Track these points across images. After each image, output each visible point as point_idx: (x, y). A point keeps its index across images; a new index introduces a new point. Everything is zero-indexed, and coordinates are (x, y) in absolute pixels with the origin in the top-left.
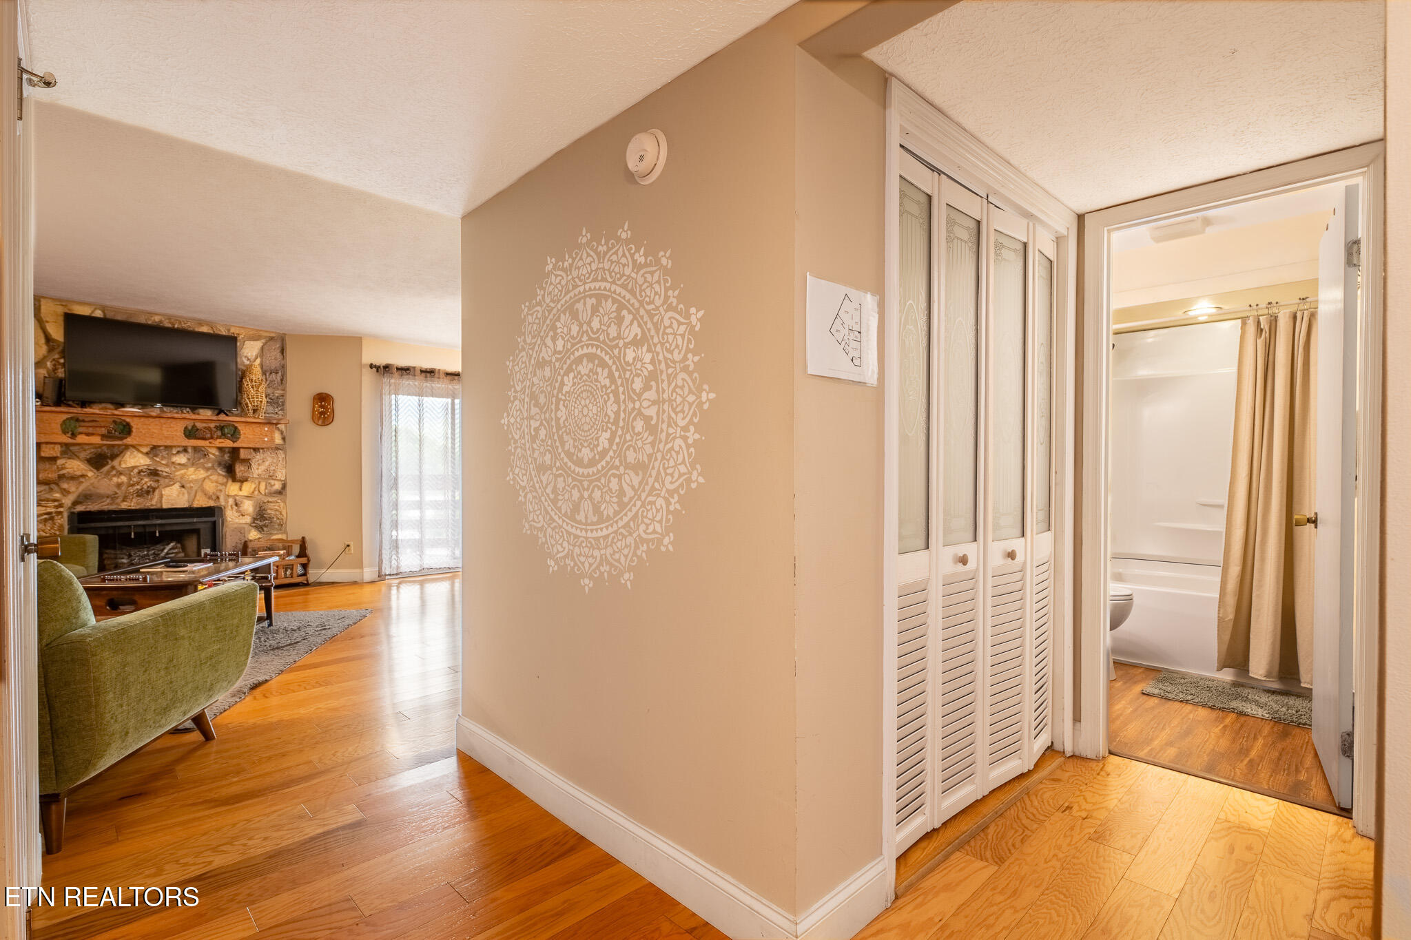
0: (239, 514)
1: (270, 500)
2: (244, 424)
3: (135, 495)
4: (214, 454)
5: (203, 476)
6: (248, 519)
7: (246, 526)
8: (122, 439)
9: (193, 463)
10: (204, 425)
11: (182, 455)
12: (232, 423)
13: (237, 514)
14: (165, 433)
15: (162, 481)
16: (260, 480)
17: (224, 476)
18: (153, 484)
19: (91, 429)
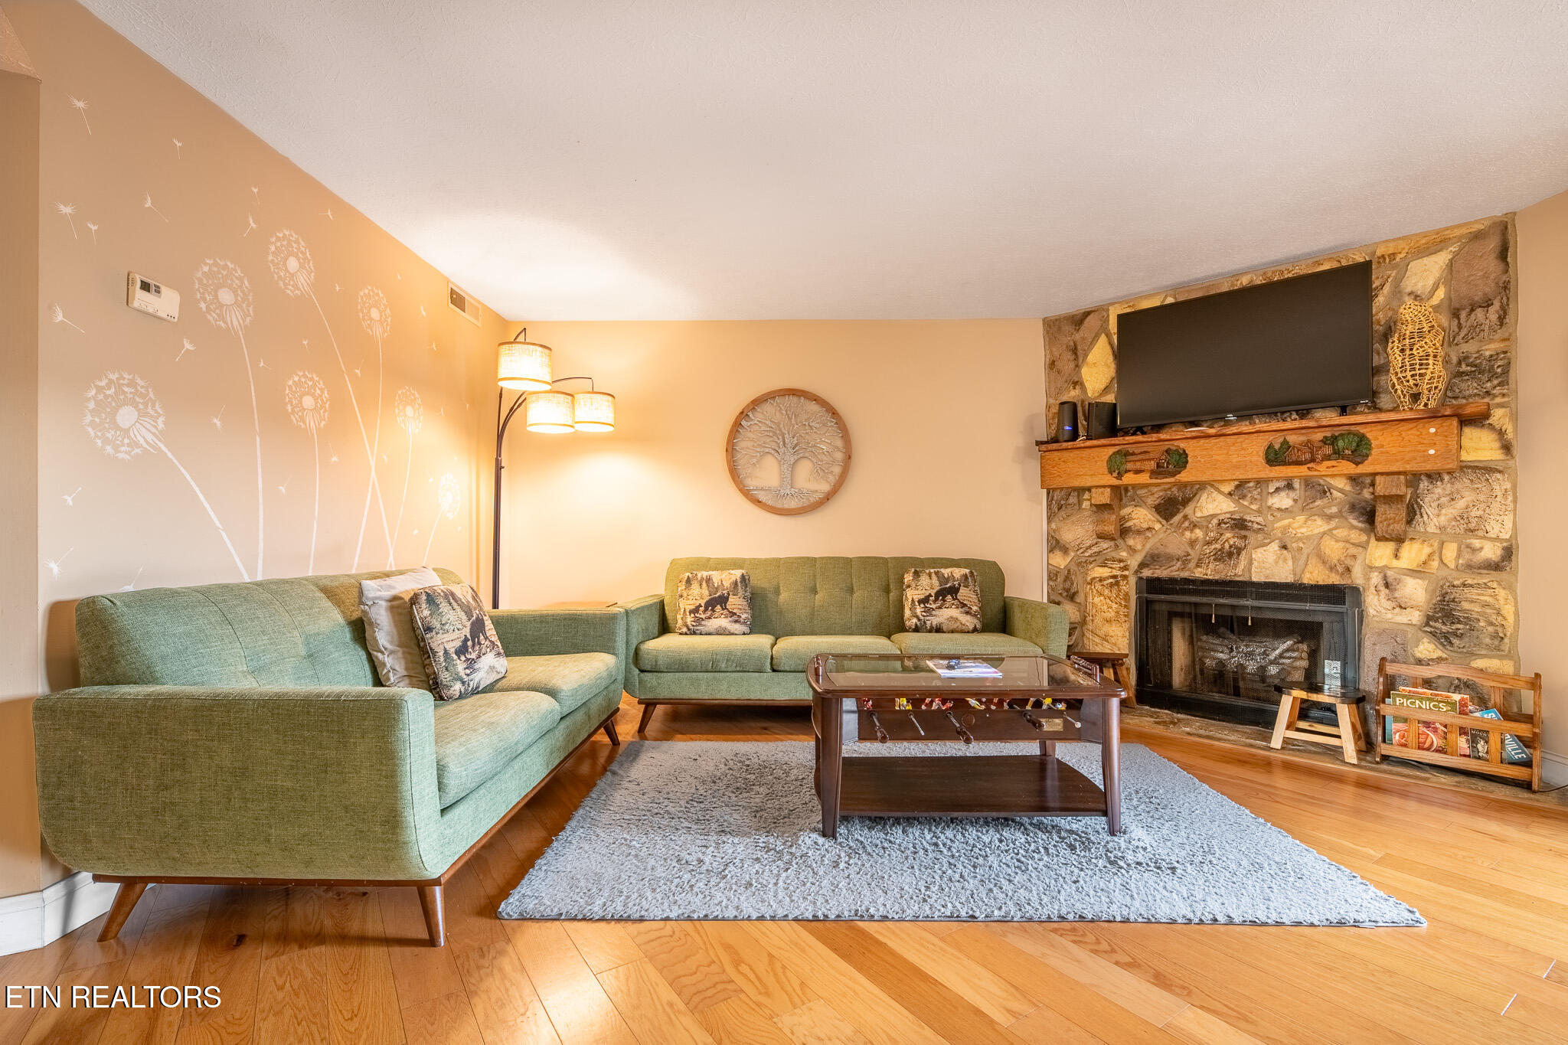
0: (1394, 604)
1: (1470, 581)
2: (1379, 427)
3: (1212, 558)
4: (1340, 491)
5: (1322, 530)
6: (1416, 617)
7: (1411, 631)
8: (1173, 475)
9: (1304, 507)
10: (1303, 438)
11: (1283, 494)
12: (1353, 428)
13: (1389, 605)
14: (1234, 461)
15: (1253, 539)
16: (1444, 538)
17: (1361, 530)
18: (1239, 543)
19: (1138, 464)
